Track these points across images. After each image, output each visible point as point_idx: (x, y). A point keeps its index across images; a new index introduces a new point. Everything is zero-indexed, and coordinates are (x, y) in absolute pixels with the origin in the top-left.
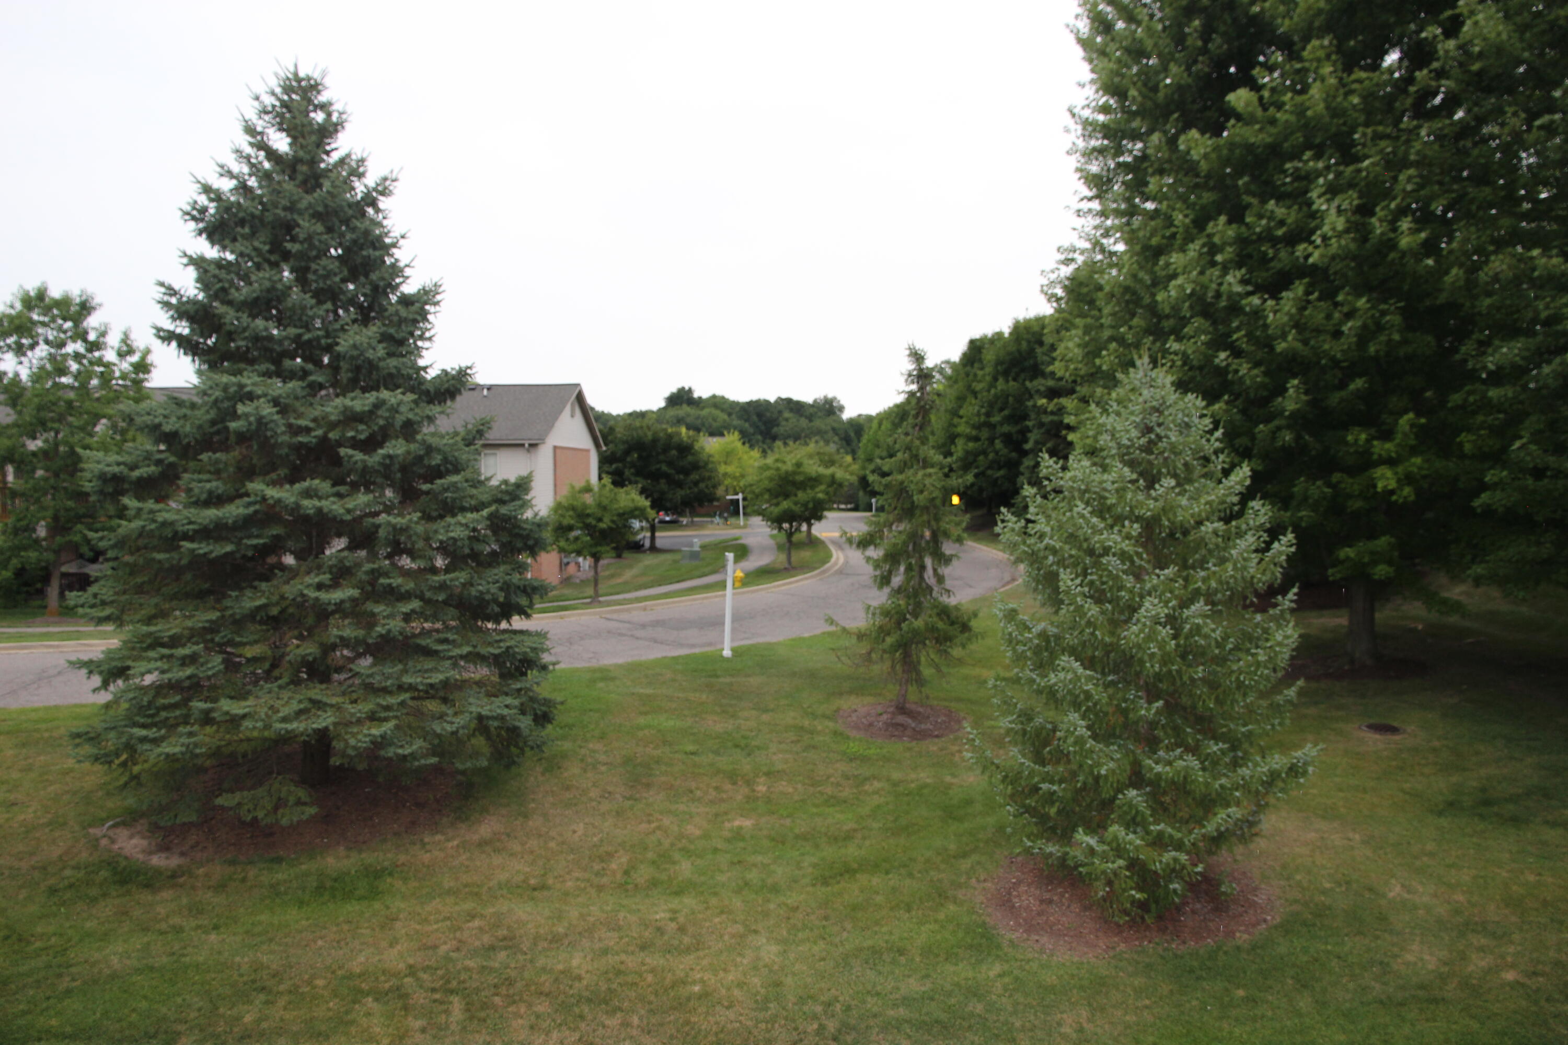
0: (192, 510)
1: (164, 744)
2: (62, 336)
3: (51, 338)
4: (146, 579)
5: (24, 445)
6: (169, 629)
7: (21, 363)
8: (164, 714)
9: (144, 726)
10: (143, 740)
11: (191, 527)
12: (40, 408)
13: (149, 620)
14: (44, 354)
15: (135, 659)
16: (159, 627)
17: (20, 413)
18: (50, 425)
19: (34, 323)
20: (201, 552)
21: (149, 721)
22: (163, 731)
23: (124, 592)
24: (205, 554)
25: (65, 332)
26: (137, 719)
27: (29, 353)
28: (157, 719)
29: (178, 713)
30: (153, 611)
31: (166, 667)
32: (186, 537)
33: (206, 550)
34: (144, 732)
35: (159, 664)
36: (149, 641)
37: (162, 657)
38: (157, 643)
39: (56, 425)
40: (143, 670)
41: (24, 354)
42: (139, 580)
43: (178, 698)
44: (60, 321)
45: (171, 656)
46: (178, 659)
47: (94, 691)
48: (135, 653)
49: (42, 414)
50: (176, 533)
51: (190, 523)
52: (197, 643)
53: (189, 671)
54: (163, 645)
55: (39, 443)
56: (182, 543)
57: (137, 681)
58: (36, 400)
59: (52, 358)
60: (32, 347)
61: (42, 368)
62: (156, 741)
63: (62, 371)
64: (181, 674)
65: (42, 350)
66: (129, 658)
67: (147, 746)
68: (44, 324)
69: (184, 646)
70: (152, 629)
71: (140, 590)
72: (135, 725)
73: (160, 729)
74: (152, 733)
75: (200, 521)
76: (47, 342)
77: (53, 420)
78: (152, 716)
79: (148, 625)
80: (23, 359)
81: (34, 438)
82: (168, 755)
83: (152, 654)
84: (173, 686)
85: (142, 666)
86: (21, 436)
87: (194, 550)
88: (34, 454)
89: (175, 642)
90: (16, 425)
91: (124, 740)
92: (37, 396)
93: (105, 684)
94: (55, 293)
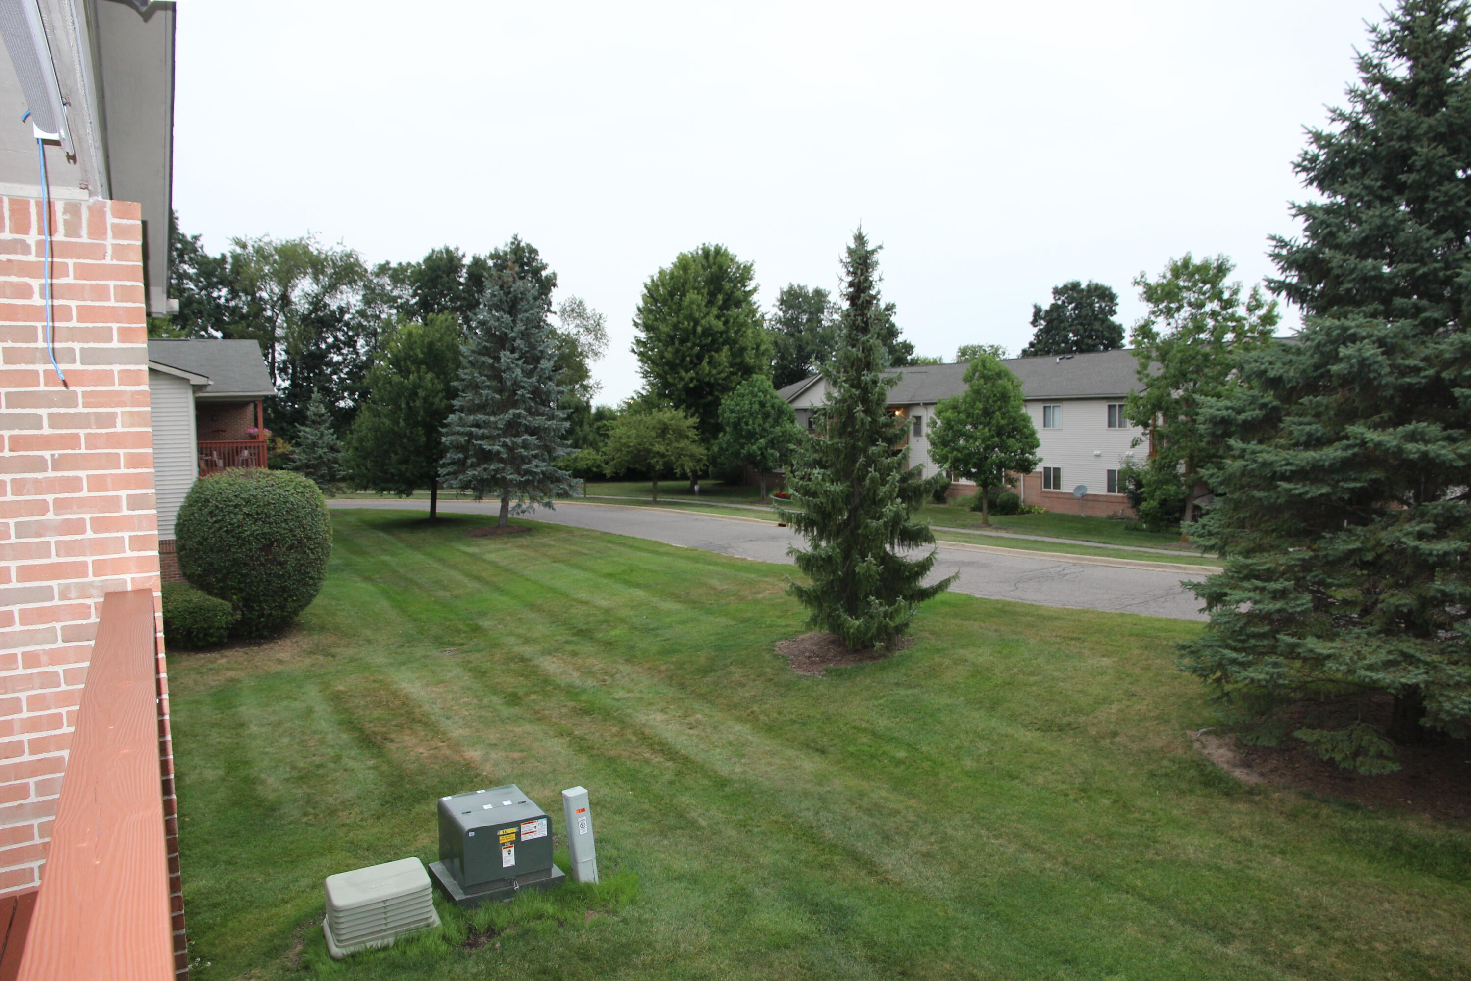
0: (1291, 452)
1: (1251, 669)
2: (1202, 297)
3: (1193, 300)
4: (1248, 515)
5: (1169, 395)
6: (1265, 563)
7: (1169, 324)
8: (1253, 641)
9: (1235, 649)
10: (1234, 661)
11: (1288, 468)
12: (1182, 362)
13: (1248, 553)
14: (1187, 315)
15: (1234, 588)
16: (1254, 561)
17: (1167, 367)
18: (1189, 376)
19: (1180, 289)
20: (1297, 492)
21: (1240, 645)
22: (1251, 657)
23: (1229, 526)
24: (1301, 495)
25: (1204, 294)
26: (1229, 641)
27: (1176, 315)
28: (1246, 645)
29: (1265, 642)
30: (1252, 545)
31: (1258, 598)
32: (1284, 477)
33: (1301, 491)
34: (1234, 655)
35: (1251, 594)
36: (1245, 572)
37: (1256, 588)
38: (1253, 575)
39: (1194, 376)
40: (1237, 598)
41: (1172, 317)
42: (1242, 515)
43: (1267, 628)
44: (1201, 285)
45: (1263, 589)
46: (1270, 592)
47: (1201, 611)
48: (1233, 582)
49: (1185, 366)
50: (1275, 473)
51: (1288, 464)
52: (1287, 580)
53: (1279, 605)
54: (1258, 578)
55: (1181, 392)
56: (1279, 483)
57: (1233, 607)
58: (1179, 355)
59: (1193, 317)
60: (1178, 309)
61: (1184, 327)
62: (1244, 665)
63: (1200, 328)
64: (1271, 606)
65: (1186, 311)
66: (1227, 585)
67: (1235, 668)
68: (1188, 289)
69: (1277, 580)
70: (1250, 561)
71: (1242, 525)
72: (1228, 647)
73: (1248, 654)
74: (1241, 657)
75: (1297, 462)
76: (1190, 304)
77: (1192, 372)
78: (1243, 641)
79: (1247, 557)
80: (1171, 320)
81: (1178, 389)
82: (1253, 680)
83: (1246, 584)
84: (1264, 617)
85: (1237, 594)
86: (1167, 387)
87: (1291, 490)
88: (1177, 402)
89: (1269, 575)
90: (1164, 377)
91: (1217, 658)
92: (1180, 351)
93: (1210, 607)
94: (1197, 261)
